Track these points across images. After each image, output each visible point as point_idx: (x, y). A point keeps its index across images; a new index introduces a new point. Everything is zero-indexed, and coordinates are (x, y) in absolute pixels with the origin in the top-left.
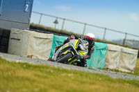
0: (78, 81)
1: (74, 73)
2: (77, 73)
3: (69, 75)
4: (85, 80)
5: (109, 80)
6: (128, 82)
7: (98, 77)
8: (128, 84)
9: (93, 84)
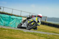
0: (10, 33)
1: (8, 30)
2: (9, 30)
3: (6, 31)
4: (13, 33)
5: (23, 33)
6: (31, 33)
7: (18, 32)
8: (31, 34)
9: (16, 34)
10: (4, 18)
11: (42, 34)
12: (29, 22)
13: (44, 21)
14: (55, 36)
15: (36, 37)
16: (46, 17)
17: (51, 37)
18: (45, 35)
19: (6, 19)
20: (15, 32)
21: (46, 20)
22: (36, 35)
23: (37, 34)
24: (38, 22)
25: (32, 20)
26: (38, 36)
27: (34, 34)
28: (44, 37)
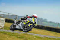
11: (12, 33)
12: (25, 23)
14: (25, 35)
15: (6, 36)
17: (21, 36)
18: (16, 34)
22: (6, 34)
23: (8, 33)
24: (35, 23)
25: (29, 22)
26: (9, 35)
27: (5, 33)
28: (14, 36)
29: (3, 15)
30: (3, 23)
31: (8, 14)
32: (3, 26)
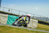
3: (14, 29)
4: (19, 31)
5: (28, 31)
7: (24, 30)
8: (34, 32)
10: (12, 19)
13: (46, 21)
16: (48, 18)
19: (14, 19)
20: (21, 30)
21: (47, 21)
29: (36, 17)
30: (36, 24)
31: (40, 17)
32: (36, 26)
